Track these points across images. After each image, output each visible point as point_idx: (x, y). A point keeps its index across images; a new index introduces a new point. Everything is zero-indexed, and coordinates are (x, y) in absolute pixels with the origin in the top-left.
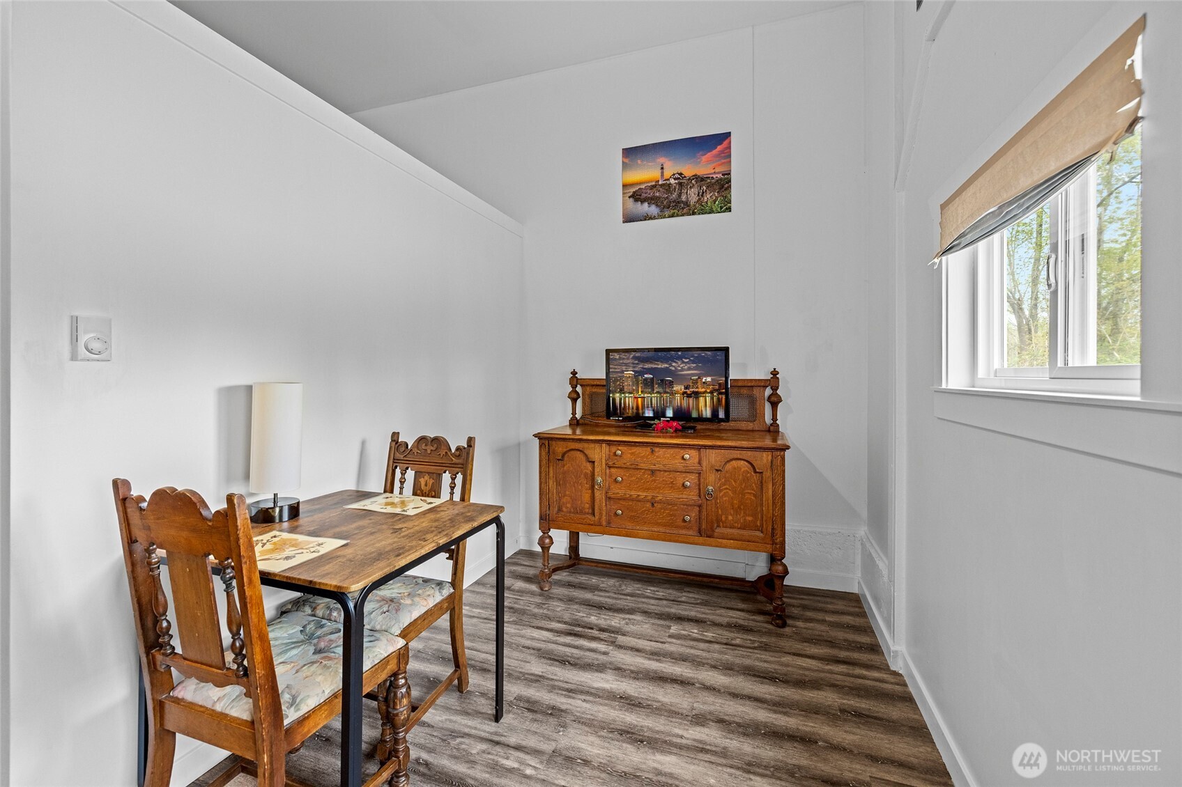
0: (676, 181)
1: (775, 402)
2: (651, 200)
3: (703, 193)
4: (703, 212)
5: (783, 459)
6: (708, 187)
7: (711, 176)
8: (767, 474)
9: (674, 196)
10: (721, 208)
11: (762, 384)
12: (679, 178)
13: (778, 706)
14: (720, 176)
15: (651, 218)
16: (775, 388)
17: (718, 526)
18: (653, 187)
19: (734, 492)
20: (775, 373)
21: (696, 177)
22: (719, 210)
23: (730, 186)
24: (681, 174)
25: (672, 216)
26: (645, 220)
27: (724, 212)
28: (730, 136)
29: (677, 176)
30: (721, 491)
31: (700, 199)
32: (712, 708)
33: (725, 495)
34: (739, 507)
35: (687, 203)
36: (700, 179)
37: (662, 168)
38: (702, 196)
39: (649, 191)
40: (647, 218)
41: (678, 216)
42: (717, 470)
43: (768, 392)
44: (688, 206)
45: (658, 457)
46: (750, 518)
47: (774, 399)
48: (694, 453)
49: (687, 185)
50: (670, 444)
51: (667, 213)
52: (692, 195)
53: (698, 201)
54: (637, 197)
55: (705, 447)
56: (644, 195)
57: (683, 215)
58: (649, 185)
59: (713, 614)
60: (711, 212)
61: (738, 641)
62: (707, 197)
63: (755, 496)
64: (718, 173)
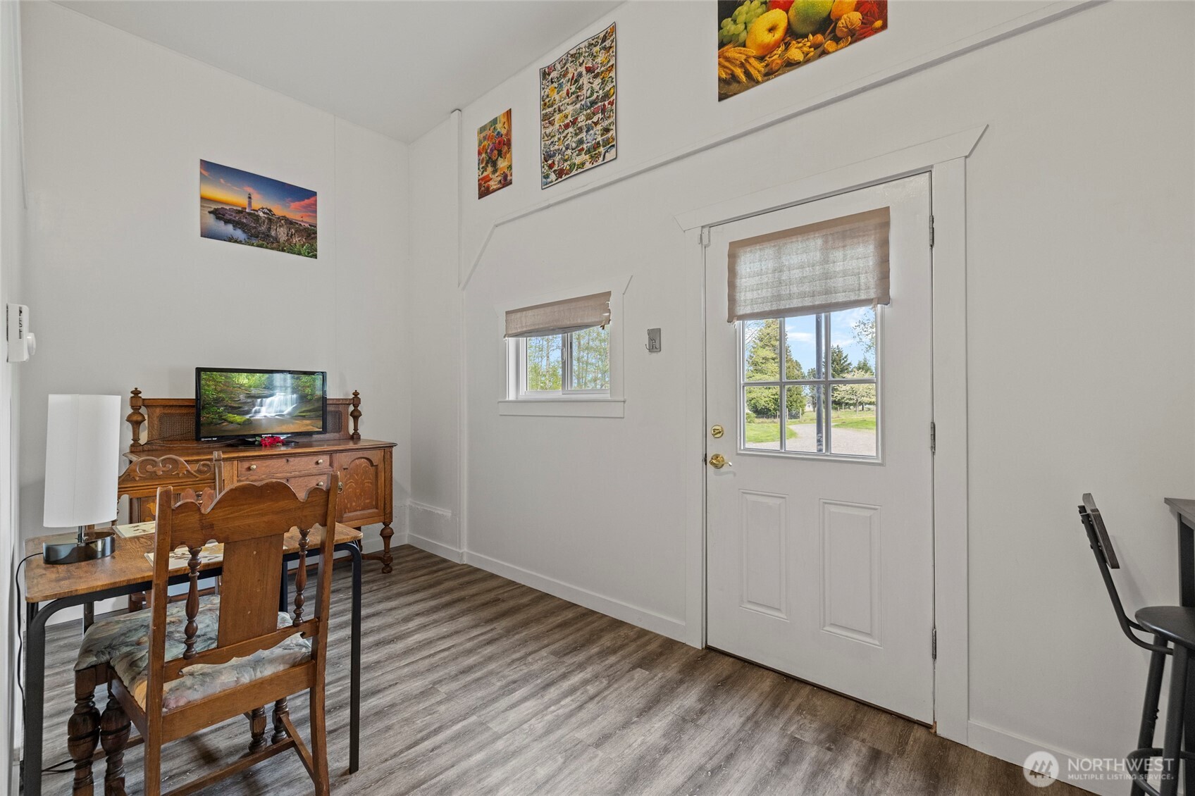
0: (266, 216)
1: (356, 416)
2: (237, 224)
3: (292, 235)
4: (291, 251)
5: (391, 453)
6: (296, 231)
7: (300, 223)
8: (381, 466)
9: (263, 228)
10: (309, 253)
11: (347, 403)
12: (268, 214)
13: (433, 597)
14: (307, 225)
15: (236, 241)
16: (356, 406)
17: (345, 512)
18: (239, 212)
19: (356, 483)
20: (356, 394)
21: (284, 218)
22: (306, 254)
23: (316, 237)
24: (270, 211)
25: (261, 246)
26: (230, 241)
27: (311, 257)
28: (316, 195)
29: (266, 211)
30: (346, 485)
31: (288, 240)
32: (405, 614)
33: (349, 488)
34: (360, 494)
35: (276, 239)
36: (290, 223)
37: (250, 198)
38: (291, 237)
39: (234, 215)
40: (231, 239)
41: (267, 248)
42: (344, 469)
43: (351, 408)
44: (278, 242)
45: (292, 466)
46: (368, 501)
47: (356, 414)
48: (327, 458)
49: (277, 222)
50: (308, 452)
51: (255, 242)
52: (282, 233)
53: (287, 241)
54: (219, 214)
55: (336, 451)
56: (228, 217)
57: (272, 249)
58: (235, 208)
59: (339, 584)
60: (299, 254)
61: (375, 588)
62: (296, 240)
63: (371, 483)
64: (305, 222)
